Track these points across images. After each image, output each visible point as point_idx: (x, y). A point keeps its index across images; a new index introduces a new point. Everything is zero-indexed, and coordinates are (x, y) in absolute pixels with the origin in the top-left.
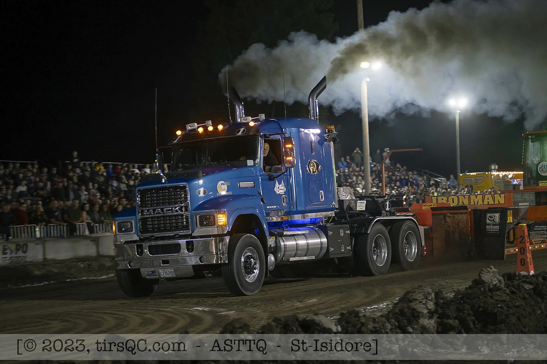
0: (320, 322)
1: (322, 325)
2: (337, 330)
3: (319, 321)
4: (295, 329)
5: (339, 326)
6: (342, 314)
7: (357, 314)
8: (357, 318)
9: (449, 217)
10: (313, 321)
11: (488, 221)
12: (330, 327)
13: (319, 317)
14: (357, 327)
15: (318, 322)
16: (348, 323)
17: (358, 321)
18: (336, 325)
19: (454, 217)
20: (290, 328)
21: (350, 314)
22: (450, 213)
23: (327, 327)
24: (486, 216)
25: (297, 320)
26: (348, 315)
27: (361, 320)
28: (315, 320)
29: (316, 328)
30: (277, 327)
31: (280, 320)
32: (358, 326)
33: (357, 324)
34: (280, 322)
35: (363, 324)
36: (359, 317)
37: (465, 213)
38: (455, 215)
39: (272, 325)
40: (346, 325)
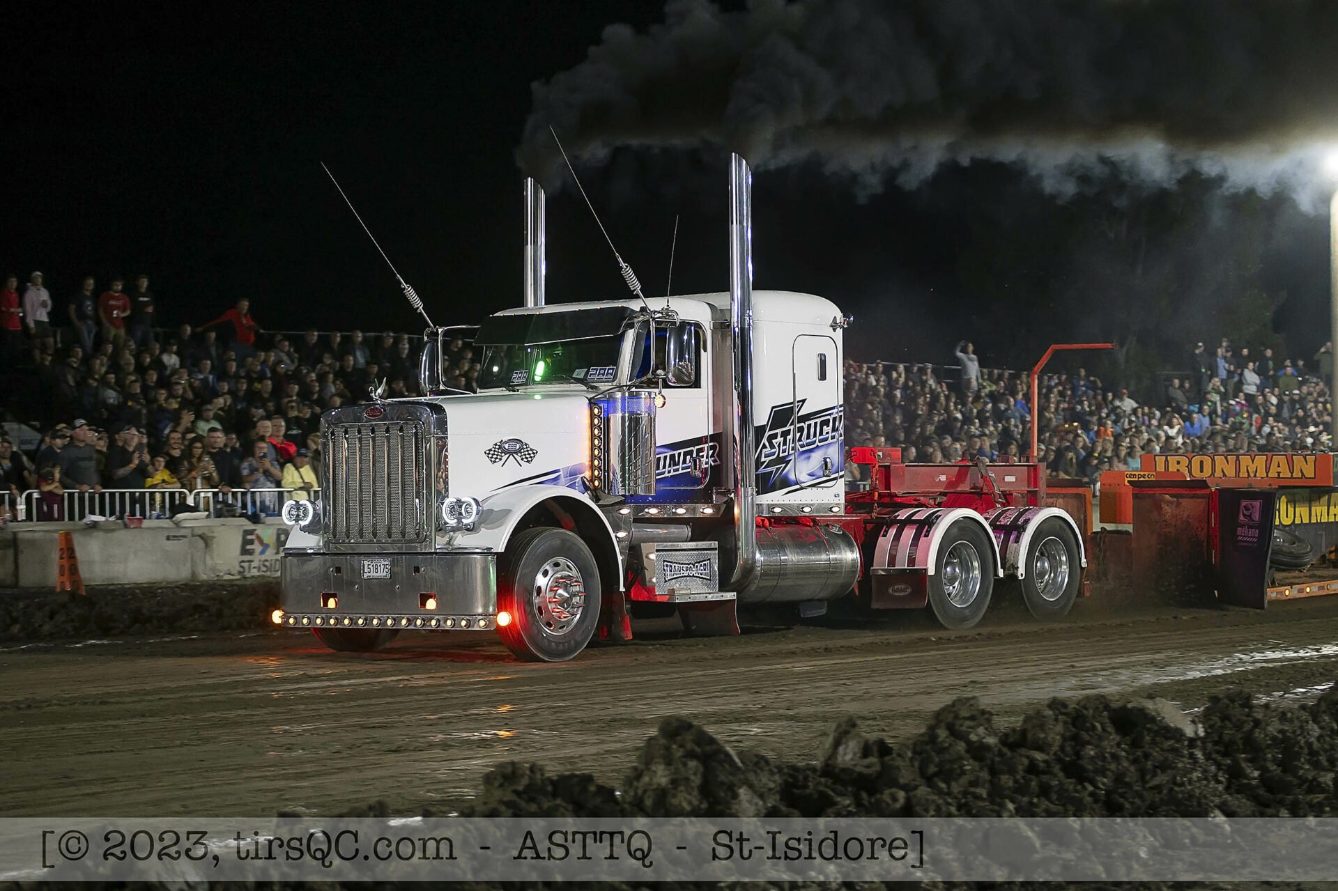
0: (1159, 714)
1: (1160, 721)
2: (1196, 733)
3: (1156, 710)
4: (1098, 725)
5: (1200, 725)
6: (1214, 699)
7: (1247, 702)
8: (1247, 710)
9: (1168, 503)
10: (1142, 711)
11: (1242, 518)
12: (1179, 726)
13: (1155, 704)
14: (1245, 729)
15: (1154, 714)
16: (1225, 718)
17: (1248, 715)
18: (1193, 722)
19: (1178, 504)
20: (1088, 725)
21: (1233, 701)
22: (1172, 496)
23: (1172, 725)
24: (1239, 504)
25: (1107, 707)
26: (1226, 701)
27: (1255, 714)
28: (1149, 709)
29: (1148, 726)
30: (1056, 720)
31: (1064, 705)
32: (1247, 727)
33: (1246, 722)
34: (1063, 710)
35: (1257, 723)
36: (1251, 707)
37: (1203, 497)
38: (1180, 500)
39: (1044, 717)
40: (1219, 724)
